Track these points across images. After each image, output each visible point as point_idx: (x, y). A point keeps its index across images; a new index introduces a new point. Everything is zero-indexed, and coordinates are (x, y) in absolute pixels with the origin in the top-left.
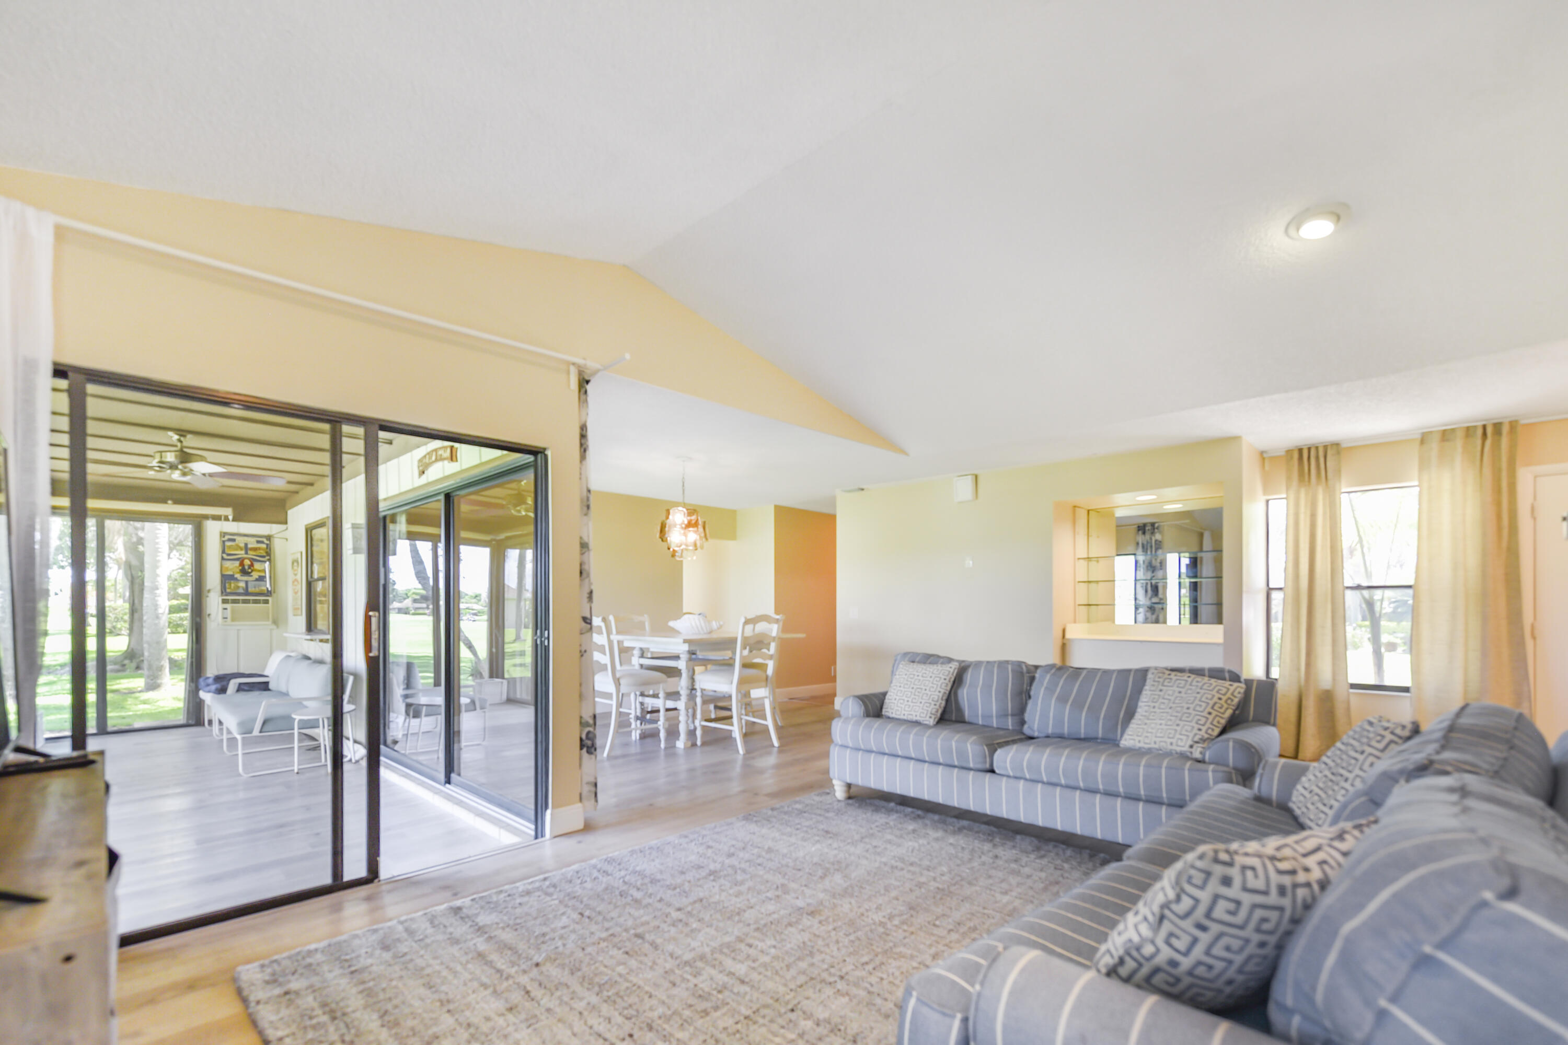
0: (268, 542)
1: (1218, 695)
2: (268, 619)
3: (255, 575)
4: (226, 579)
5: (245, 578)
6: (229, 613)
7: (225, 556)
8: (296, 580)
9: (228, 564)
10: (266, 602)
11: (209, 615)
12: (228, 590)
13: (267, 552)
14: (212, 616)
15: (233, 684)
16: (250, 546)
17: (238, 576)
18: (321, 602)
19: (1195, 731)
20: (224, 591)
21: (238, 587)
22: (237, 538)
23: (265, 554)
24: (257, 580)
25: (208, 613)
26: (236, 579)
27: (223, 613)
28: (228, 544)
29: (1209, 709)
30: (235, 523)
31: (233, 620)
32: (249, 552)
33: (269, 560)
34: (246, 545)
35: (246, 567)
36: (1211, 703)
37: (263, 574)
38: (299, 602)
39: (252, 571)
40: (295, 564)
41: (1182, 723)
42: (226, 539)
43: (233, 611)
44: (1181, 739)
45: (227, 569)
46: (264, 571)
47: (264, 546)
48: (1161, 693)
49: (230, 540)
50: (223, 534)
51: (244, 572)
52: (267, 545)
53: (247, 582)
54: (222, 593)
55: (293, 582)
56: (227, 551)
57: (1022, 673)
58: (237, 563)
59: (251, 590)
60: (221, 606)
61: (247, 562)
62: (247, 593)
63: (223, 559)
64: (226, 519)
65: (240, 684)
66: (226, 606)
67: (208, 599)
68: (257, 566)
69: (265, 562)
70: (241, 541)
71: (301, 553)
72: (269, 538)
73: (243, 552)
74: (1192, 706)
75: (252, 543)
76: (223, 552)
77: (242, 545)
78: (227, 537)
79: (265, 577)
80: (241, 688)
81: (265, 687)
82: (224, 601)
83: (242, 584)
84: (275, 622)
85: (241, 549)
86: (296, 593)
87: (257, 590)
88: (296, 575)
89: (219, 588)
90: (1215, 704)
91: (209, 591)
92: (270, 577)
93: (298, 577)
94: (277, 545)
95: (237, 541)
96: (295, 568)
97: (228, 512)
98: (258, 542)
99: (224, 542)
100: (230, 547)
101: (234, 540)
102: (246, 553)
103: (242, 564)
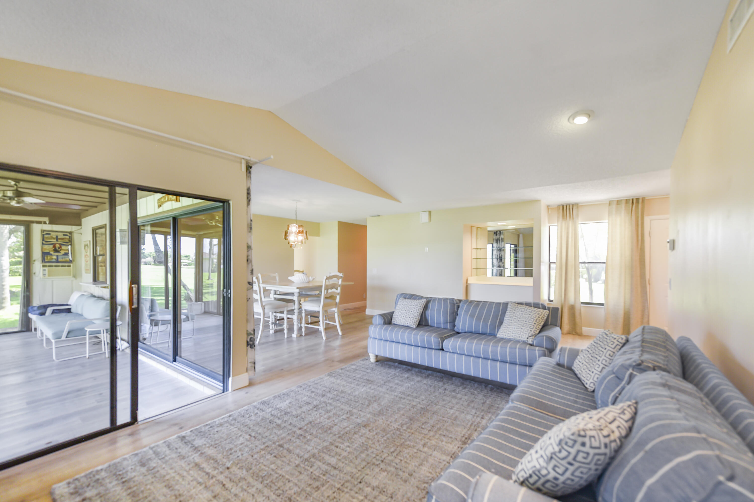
0: (70, 235)
1: (538, 316)
2: (70, 275)
3: (63, 252)
4: (45, 254)
5: (57, 254)
6: (46, 272)
7: (44, 242)
8: (87, 255)
9: (46, 247)
10: (69, 266)
11: (35, 273)
12: (46, 260)
13: (69, 241)
14: (37, 274)
15: (49, 310)
17: (52, 253)
18: (102, 266)
19: (529, 331)
20: (43, 260)
21: (52, 259)
22: (52, 233)
23: (68, 241)
24: (63, 255)
25: (34, 272)
26: (51, 255)
27: (43, 272)
28: (46, 236)
29: (535, 322)
30: (50, 226)
31: (49, 275)
32: (59, 240)
33: (71, 245)
34: (57, 237)
35: (57, 248)
36: (535, 319)
37: (67, 252)
38: (89, 267)
39: (61, 250)
40: (86, 247)
41: (523, 328)
43: (49, 271)
44: (523, 335)
45: (46, 249)
46: (68, 250)
47: (68, 237)
48: (514, 314)
49: (47, 234)
50: (43, 231)
51: (56, 251)
52: (70, 237)
53: (57, 256)
54: (42, 261)
55: (85, 256)
56: (45, 240)
57: (454, 304)
58: (52, 246)
59: (59, 260)
60: (42, 268)
61: (58, 246)
62: (57, 261)
63: (43, 244)
64: (45, 223)
65: (54, 310)
66: (45, 268)
67: (34, 265)
68: (63, 247)
69: (68, 245)
70: (54, 235)
71: (90, 241)
72: (71, 233)
74: (527, 320)
75: (60, 236)
76: (43, 240)
77: (55, 237)
78: (45, 233)
79: (68, 253)
80: (54, 312)
81: (69, 311)
82: (44, 266)
83: (55, 257)
84: (75, 277)
85: (54, 239)
86: (87, 262)
87: (64, 260)
88: (87, 252)
89: (40, 259)
90: (537, 319)
91: (34, 261)
92: (72, 253)
93: (88, 254)
94: (76, 237)
95: (51, 235)
96: (86, 249)
97: (46, 219)
98: (64, 235)
99: (43, 235)
100: (47, 238)
101: (50, 234)
102: (57, 241)
103: (54, 246)
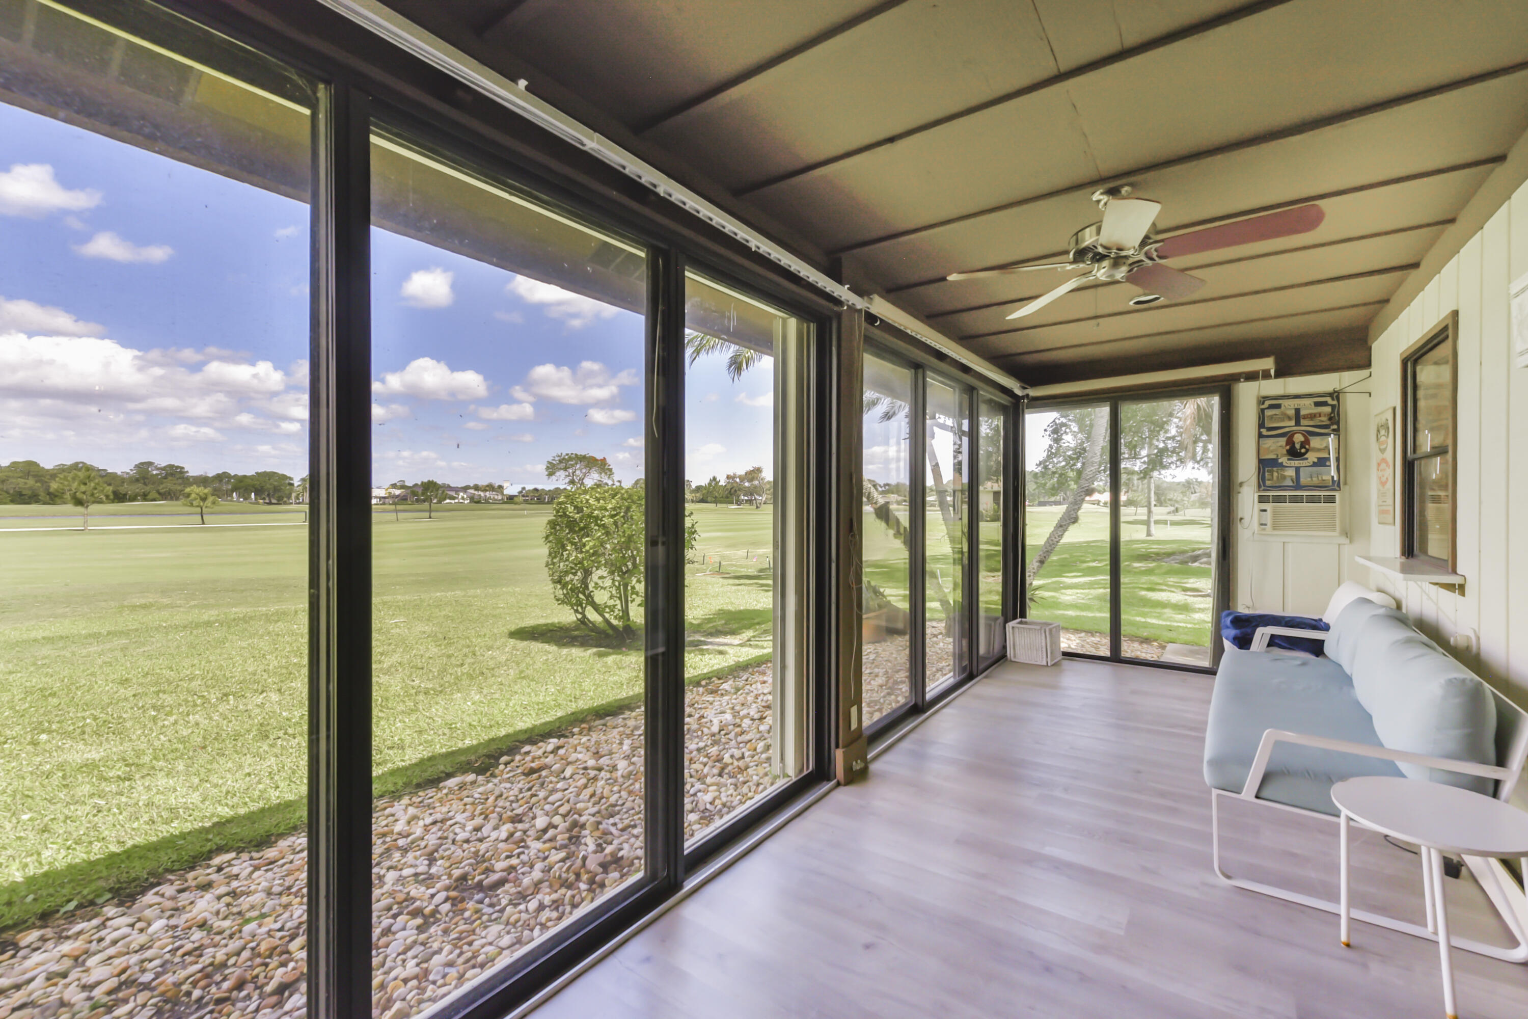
0: (1335, 402)
2: (1332, 527)
3: (1312, 457)
4: (1265, 465)
5: (1297, 463)
6: (1268, 517)
7: (1264, 432)
8: (1384, 460)
9: (1268, 443)
10: (1331, 500)
11: (1241, 519)
12: (1268, 483)
13: (1330, 419)
14: (1246, 521)
15: (1262, 634)
16: (1303, 413)
17: (1284, 460)
18: (1436, 500)
20: (1261, 483)
21: (1284, 477)
22: (1285, 403)
23: (1328, 423)
24: (1315, 465)
25: (1239, 517)
26: (1281, 465)
27: (1260, 517)
28: (1268, 413)
30: (1280, 381)
31: (1275, 528)
32: (1303, 422)
33: (1337, 431)
34: (1297, 411)
35: (1298, 446)
37: (1325, 455)
38: (1390, 502)
39: (1307, 451)
40: (1383, 432)
42: (1267, 404)
43: (1275, 514)
45: (1268, 450)
46: (1327, 449)
47: (1328, 409)
49: (1272, 407)
50: (1262, 400)
51: (1294, 453)
52: (1333, 407)
53: (1297, 470)
54: (1259, 486)
55: (1379, 465)
56: (1268, 424)
58: (1283, 441)
59: (1304, 480)
60: (1258, 506)
61: (1299, 438)
62: (1298, 486)
63: (1260, 436)
64: (1266, 375)
65: (1273, 636)
66: (1264, 506)
67: (1240, 495)
68: (1315, 442)
69: (1329, 435)
70: (1289, 406)
72: (1336, 395)
73: (1293, 423)
75: (1307, 407)
76: (1261, 425)
77: (1292, 413)
78: (1267, 403)
79: (1328, 459)
80: (1272, 643)
81: (1318, 645)
82: (1262, 499)
83: (1291, 473)
84: (1347, 533)
85: (1290, 418)
86: (1383, 484)
87: (1315, 481)
88: (1383, 451)
89: (1254, 480)
91: (1241, 484)
92: (1338, 459)
93: (1389, 455)
94: (1352, 406)
95: (1283, 407)
96: (1383, 438)
97: (1268, 363)
98: (1317, 404)
99: (1263, 411)
100: (1271, 417)
101: (1278, 406)
102: (1298, 423)
103: (1290, 442)
